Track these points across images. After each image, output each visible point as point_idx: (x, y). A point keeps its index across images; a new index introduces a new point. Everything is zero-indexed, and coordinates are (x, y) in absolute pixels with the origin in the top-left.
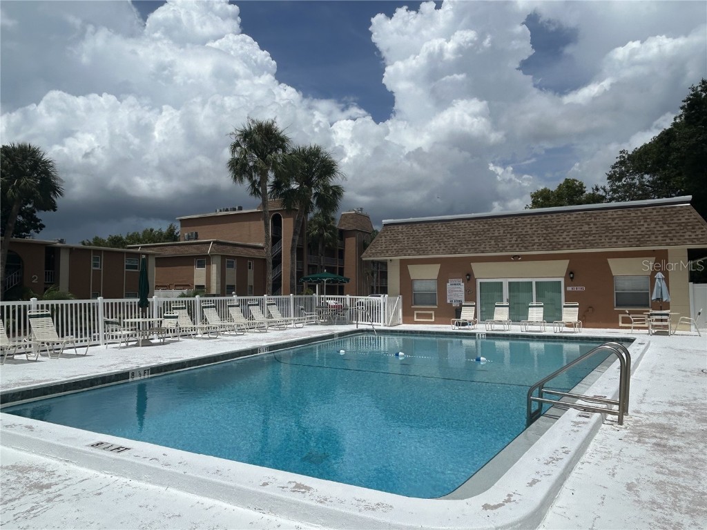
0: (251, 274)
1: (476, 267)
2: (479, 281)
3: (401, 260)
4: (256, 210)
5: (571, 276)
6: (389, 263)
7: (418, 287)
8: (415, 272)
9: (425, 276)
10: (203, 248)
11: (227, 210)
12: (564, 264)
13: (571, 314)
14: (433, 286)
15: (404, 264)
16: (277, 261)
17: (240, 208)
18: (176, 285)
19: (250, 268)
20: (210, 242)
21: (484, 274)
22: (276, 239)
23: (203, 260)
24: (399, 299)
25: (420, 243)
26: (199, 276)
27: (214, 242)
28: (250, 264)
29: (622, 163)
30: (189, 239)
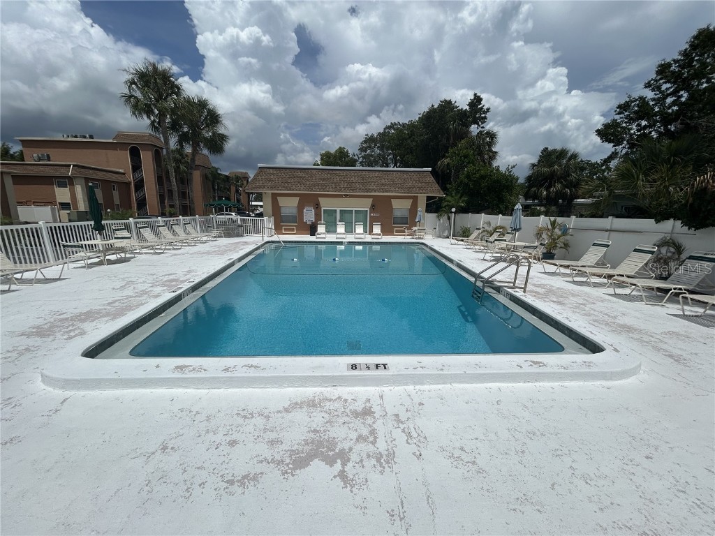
0: (116, 194)
1: (322, 201)
2: (323, 209)
3: (272, 193)
4: (111, 141)
5: (373, 207)
6: (264, 195)
7: (284, 211)
8: (282, 201)
9: (289, 205)
10: (63, 170)
11: (76, 137)
12: (370, 201)
13: (377, 229)
14: (295, 211)
15: (274, 196)
16: (140, 185)
17: (91, 137)
18: (34, 202)
19: (114, 190)
20: (70, 165)
21: (326, 204)
22: (136, 167)
23: (65, 181)
24: (272, 219)
25: (287, 182)
26: (62, 194)
27: (74, 166)
28: (114, 186)
29: (365, 142)
30: (40, 159)
